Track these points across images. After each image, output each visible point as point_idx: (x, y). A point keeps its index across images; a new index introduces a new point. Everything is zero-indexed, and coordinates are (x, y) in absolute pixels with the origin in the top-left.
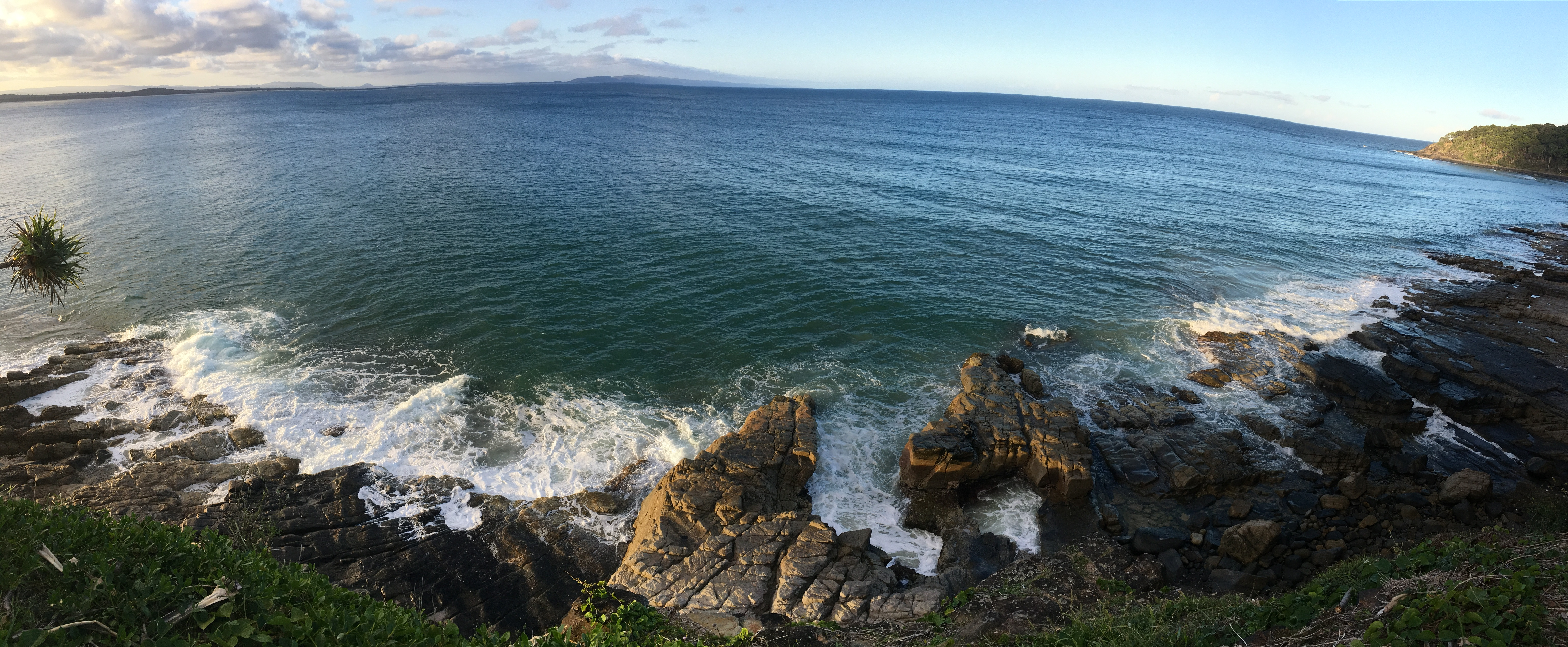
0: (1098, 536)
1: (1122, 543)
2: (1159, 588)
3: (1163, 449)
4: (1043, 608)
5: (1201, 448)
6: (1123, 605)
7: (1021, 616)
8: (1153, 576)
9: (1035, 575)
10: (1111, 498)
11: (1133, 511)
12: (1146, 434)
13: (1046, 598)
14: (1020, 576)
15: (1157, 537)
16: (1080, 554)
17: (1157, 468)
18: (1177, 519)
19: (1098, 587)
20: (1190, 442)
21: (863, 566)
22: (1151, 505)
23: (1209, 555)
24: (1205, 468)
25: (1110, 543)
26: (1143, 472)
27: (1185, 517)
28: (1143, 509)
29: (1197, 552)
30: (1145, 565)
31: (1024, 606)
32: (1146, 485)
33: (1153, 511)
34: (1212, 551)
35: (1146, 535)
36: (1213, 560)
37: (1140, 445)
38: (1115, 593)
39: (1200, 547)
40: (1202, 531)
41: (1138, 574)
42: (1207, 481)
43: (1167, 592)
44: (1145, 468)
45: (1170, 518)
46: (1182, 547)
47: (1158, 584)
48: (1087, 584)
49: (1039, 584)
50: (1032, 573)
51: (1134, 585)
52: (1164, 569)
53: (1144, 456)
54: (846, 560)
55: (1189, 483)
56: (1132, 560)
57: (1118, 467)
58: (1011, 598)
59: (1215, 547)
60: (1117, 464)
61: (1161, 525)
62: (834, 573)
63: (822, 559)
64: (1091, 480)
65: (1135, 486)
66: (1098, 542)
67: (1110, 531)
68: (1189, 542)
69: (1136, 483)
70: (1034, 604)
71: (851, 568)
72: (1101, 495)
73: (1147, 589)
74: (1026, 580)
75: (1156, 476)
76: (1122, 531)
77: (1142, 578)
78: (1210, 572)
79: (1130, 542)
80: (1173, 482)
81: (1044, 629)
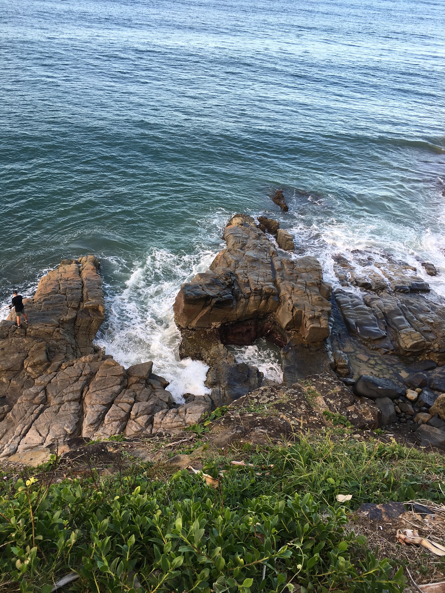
0: (329, 376)
1: (347, 384)
2: (373, 429)
3: (395, 312)
4: (279, 427)
5: (432, 317)
6: (343, 436)
7: (262, 430)
8: (369, 418)
9: (276, 399)
10: (343, 347)
11: (360, 361)
12: (382, 296)
13: (282, 419)
14: (264, 400)
15: (377, 385)
16: (313, 388)
17: (386, 327)
18: (397, 375)
19: (324, 417)
20: (422, 310)
21: (147, 390)
22: (376, 358)
23: (421, 411)
24: (431, 336)
25: (338, 384)
26: (372, 329)
27: (404, 374)
28: (369, 359)
29: (410, 406)
30: (364, 408)
31: (264, 423)
32: (374, 340)
33: (377, 364)
34: (424, 408)
35: (367, 382)
36: (423, 416)
37: (374, 305)
38: (337, 424)
39: (413, 402)
40: (418, 389)
41: (357, 414)
42: (432, 348)
43: (379, 434)
44: (375, 325)
45: (391, 372)
46: (397, 398)
47: (372, 426)
48: (315, 413)
49: (278, 406)
50: (274, 397)
51: (353, 422)
52: (380, 414)
53: (376, 316)
54: (134, 387)
55: (414, 346)
56: (354, 401)
57: (353, 321)
58: (256, 416)
59: (428, 406)
60: (352, 318)
61: (381, 376)
62: (126, 398)
63: (117, 388)
64: (327, 329)
65: (364, 339)
66: (328, 381)
67: (339, 373)
68: (404, 395)
69: (366, 337)
70: (273, 422)
71: (138, 393)
72: (335, 343)
73: (363, 428)
74: (268, 403)
75: (384, 334)
76: (349, 374)
77: (360, 418)
78: (419, 425)
79: (353, 384)
80: (399, 343)
81: (279, 442)
